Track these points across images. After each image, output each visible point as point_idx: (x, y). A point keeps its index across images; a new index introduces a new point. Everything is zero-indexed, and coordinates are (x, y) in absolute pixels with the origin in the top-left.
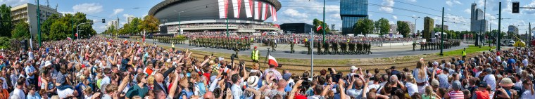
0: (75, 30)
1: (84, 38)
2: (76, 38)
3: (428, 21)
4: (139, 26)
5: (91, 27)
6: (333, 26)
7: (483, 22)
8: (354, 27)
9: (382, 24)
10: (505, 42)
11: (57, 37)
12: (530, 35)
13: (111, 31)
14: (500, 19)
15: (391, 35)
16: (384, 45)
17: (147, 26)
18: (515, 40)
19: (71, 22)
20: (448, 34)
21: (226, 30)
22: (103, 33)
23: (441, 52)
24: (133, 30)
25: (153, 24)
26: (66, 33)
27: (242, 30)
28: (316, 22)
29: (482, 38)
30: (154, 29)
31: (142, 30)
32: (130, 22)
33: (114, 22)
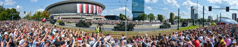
0: (11, 16)
1: (15, 20)
2: (11, 20)
3: (172, 15)
4: (41, 15)
5: (19, 15)
7: (197, 15)
8: (138, 17)
9: (151, 16)
10: (206, 23)
11: (3, 19)
12: (217, 20)
13: (28, 17)
14: (204, 13)
15: (155, 21)
16: (152, 25)
17: (45, 15)
18: (211, 22)
19: (9, 12)
20: (181, 20)
21: (81, 18)
22: (24, 18)
23: (178, 28)
24: (38, 17)
25: (47, 15)
26: (7, 17)
27: (87, 18)
29: (196, 22)
30: (48, 17)
31: (42, 17)
32: (36, 13)
33: (29, 13)
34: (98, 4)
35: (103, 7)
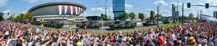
3: (152, 13)
4: (24, 17)
6: (110, 17)
7: (178, 12)
8: (119, 16)
9: (132, 15)
10: (187, 21)
12: (198, 18)
13: (11, 19)
14: (183, 10)
15: (136, 19)
17: (27, 17)
18: (192, 20)
20: (161, 18)
21: (62, 20)
22: (7, 19)
23: (158, 26)
24: (21, 19)
25: (30, 16)
27: (69, 19)
28: (102, 15)
29: (176, 19)
30: (30, 18)
31: (25, 19)
32: (20, 15)
33: (12, 15)
34: (79, 5)
35: (84, 9)
